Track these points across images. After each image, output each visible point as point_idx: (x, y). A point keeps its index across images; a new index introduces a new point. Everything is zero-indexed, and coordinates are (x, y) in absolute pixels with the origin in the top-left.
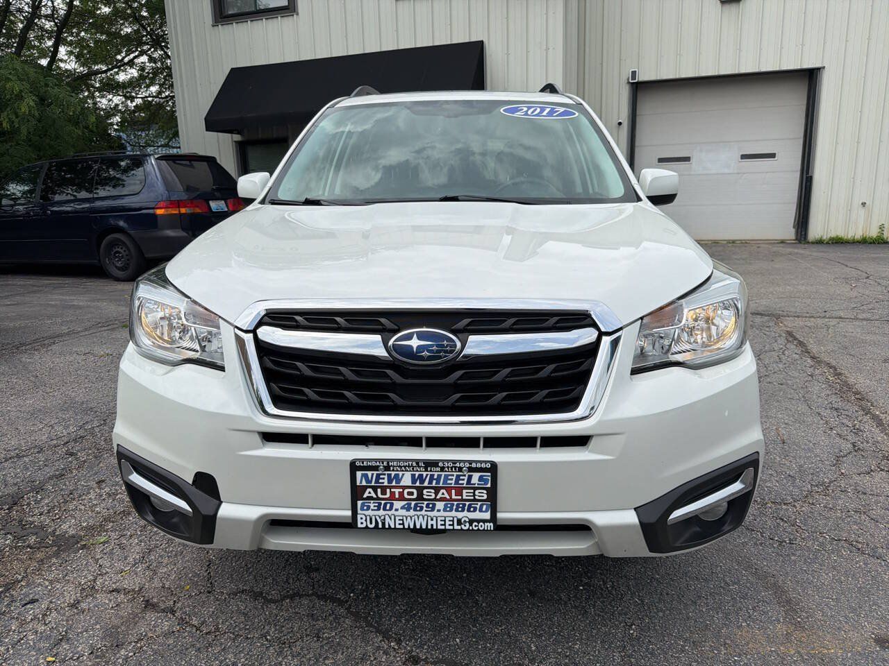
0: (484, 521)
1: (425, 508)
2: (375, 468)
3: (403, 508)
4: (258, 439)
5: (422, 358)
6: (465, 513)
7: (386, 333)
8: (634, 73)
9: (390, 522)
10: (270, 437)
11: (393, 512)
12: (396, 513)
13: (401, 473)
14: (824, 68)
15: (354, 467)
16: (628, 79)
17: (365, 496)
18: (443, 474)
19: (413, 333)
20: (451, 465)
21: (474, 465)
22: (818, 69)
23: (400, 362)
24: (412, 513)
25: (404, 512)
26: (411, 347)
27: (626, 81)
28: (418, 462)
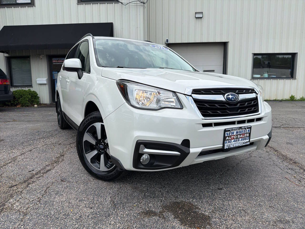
0: (248, 142)
1: (237, 141)
2: (229, 131)
3: (233, 141)
4: (201, 126)
5: (232, 101)
6: (245, 141)
7: (224, 94)
8: (167, 40)
9: (231, 146)
10: (205, 125)
11: (231, 143)
12: (232, 143)
13: (234, 131)
14: (229, 42)
15: (225, 131)
16: (165, 42)
17: (226, 139)
18: (242, 130)
19: (229, 94)
20: (244, 127)
21: (248, 127)
22: (227, 42)
23: (228, 102)
24: (235, 142)
25: (233, 143)
26: (230, 97)
27: (165, 43)
28: (238, 127)
